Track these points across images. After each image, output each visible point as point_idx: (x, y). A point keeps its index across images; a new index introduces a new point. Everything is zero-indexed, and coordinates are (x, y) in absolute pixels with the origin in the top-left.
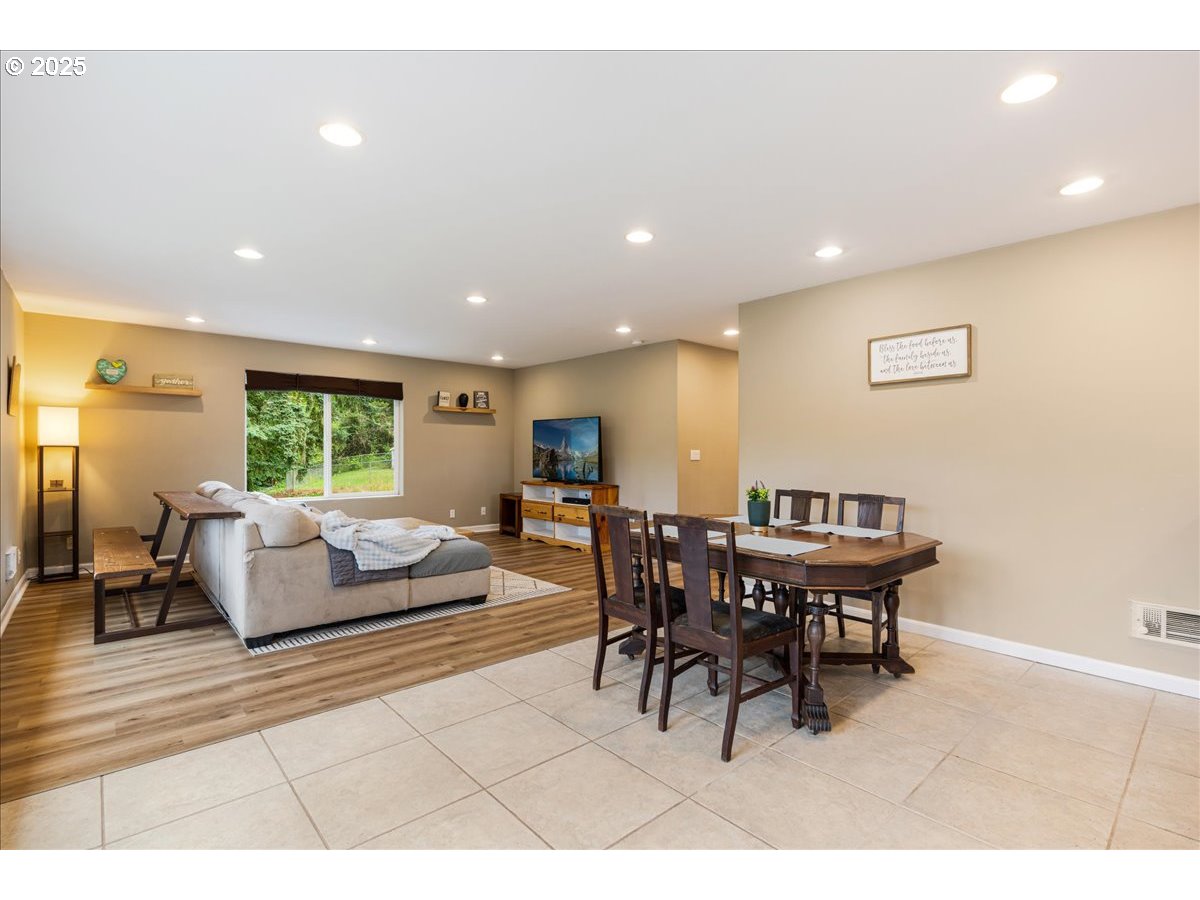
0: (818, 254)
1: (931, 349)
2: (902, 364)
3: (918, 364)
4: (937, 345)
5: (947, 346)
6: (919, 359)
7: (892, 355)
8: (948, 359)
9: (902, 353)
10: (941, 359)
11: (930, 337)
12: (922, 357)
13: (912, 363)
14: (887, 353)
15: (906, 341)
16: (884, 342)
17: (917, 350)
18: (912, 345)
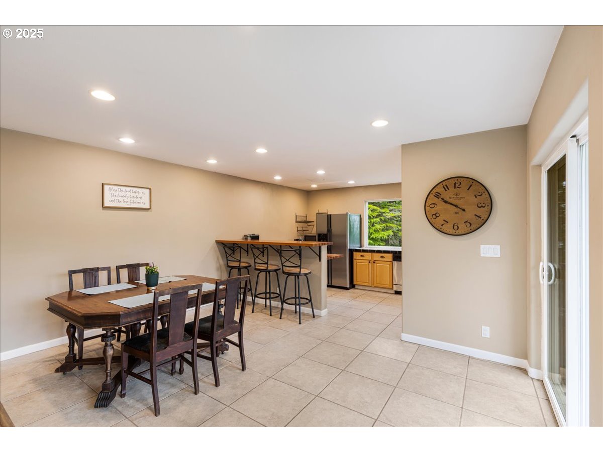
0: (121, 139)
1: (134, 195)
2: (121, 199)
3: (129, 201)
4: (137, 194)
5: (141, 195)
6: (129, 199)
7: (116, 194)
8: (142, 201)
9: (121, 194)
10: (139, 200)
11: (135, 189)
12: (131, 197)
13: (126, 199)
14: (113, 192)
15: (123, 188)
16: (112, 187)
17: (128, 194)
18: (126, 191)
